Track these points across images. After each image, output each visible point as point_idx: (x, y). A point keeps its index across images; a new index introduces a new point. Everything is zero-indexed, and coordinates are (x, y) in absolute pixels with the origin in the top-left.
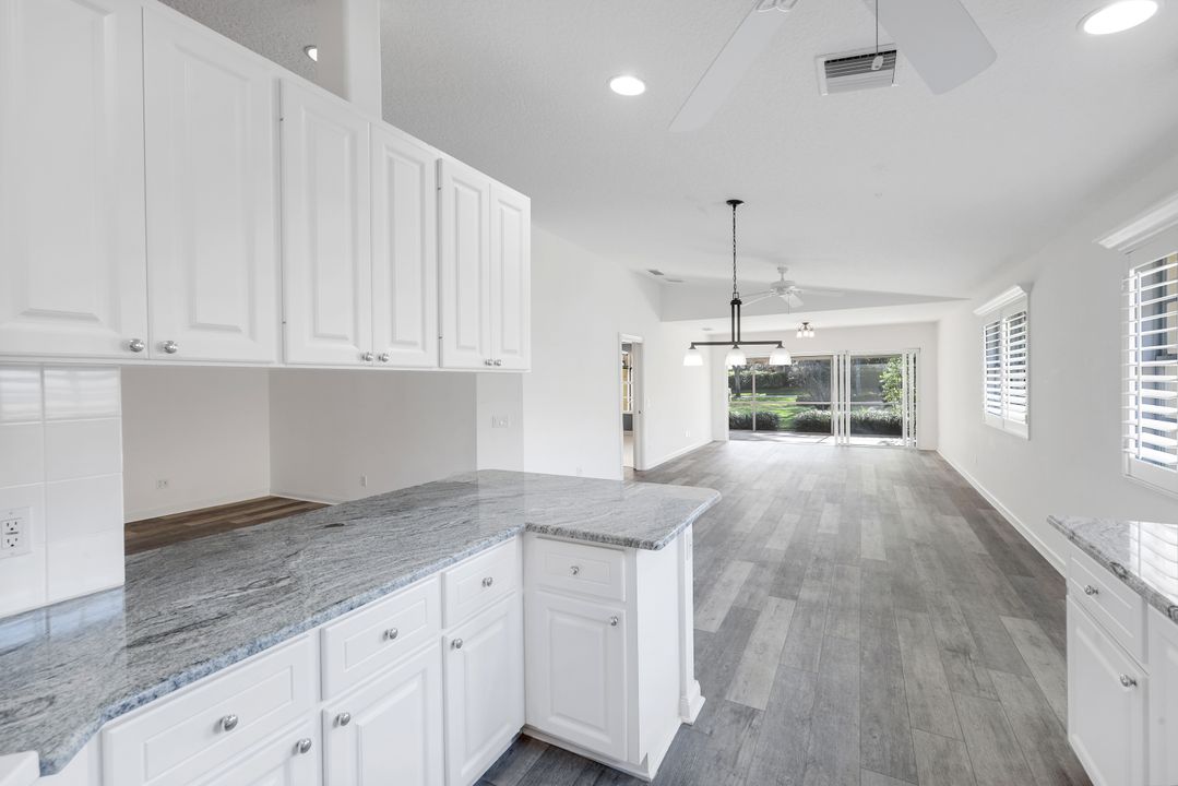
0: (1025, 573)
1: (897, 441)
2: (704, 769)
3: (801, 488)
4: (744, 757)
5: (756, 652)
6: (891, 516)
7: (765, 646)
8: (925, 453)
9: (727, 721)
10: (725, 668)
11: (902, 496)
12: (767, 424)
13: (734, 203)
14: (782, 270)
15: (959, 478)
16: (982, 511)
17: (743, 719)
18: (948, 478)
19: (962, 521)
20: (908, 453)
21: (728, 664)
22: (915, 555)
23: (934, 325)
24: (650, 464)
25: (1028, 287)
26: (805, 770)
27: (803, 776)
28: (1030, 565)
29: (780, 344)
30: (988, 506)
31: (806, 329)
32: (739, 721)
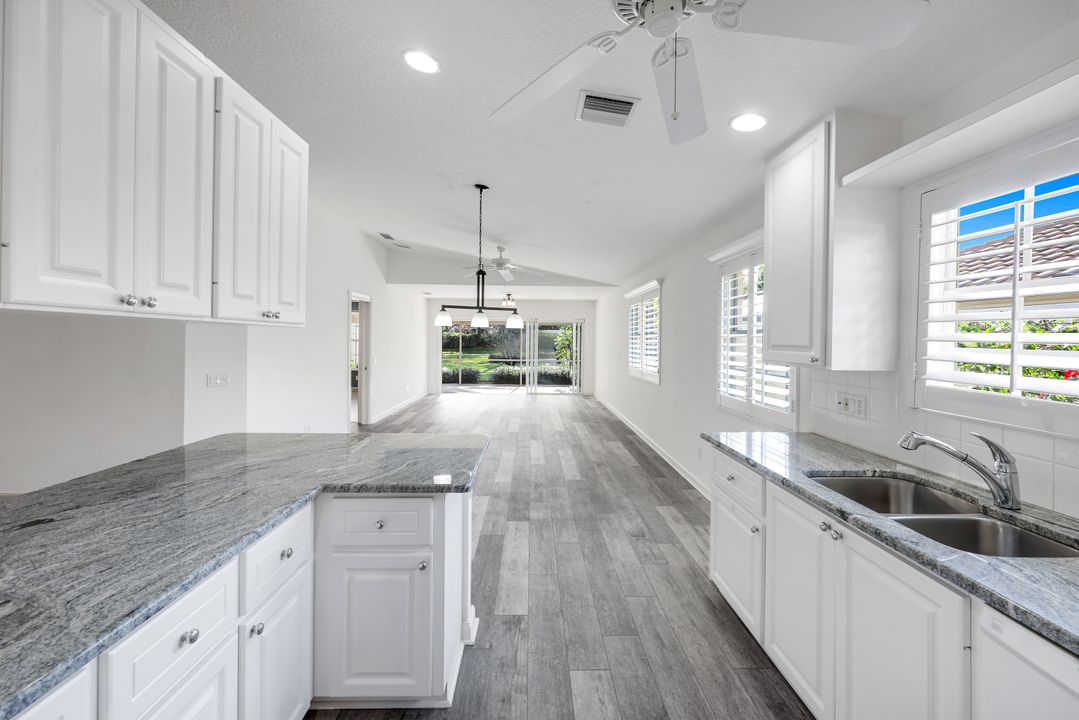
0: (662, 475)
1: (566, 389)
2: (493, 678)
3: (510, 430)
4: (522, 656)
5: (509, 569)
6: (577, 446)
7: (514, 562)
8: (587, 397)
9: (501, 632)
10: (488, 589)
11: (581, 430)
12: (470, 378)
13: (481, 187)
14: (501, 249)
15: (611, 414)
16: (629, 436)
17: (513, 627)
18: (605, 415)
19: (620, 444)
20: (576, 398)
21: (490, 584)
22: (599, 473)
23: (593, 303)
24: (375, 418)
25: (661, 282)
26: (567, 651)
27: (567, 656)
28: (663, 469)
29: (515, 311)
30: (632, 433)
31: (509, 299)
32: (510, 630)
